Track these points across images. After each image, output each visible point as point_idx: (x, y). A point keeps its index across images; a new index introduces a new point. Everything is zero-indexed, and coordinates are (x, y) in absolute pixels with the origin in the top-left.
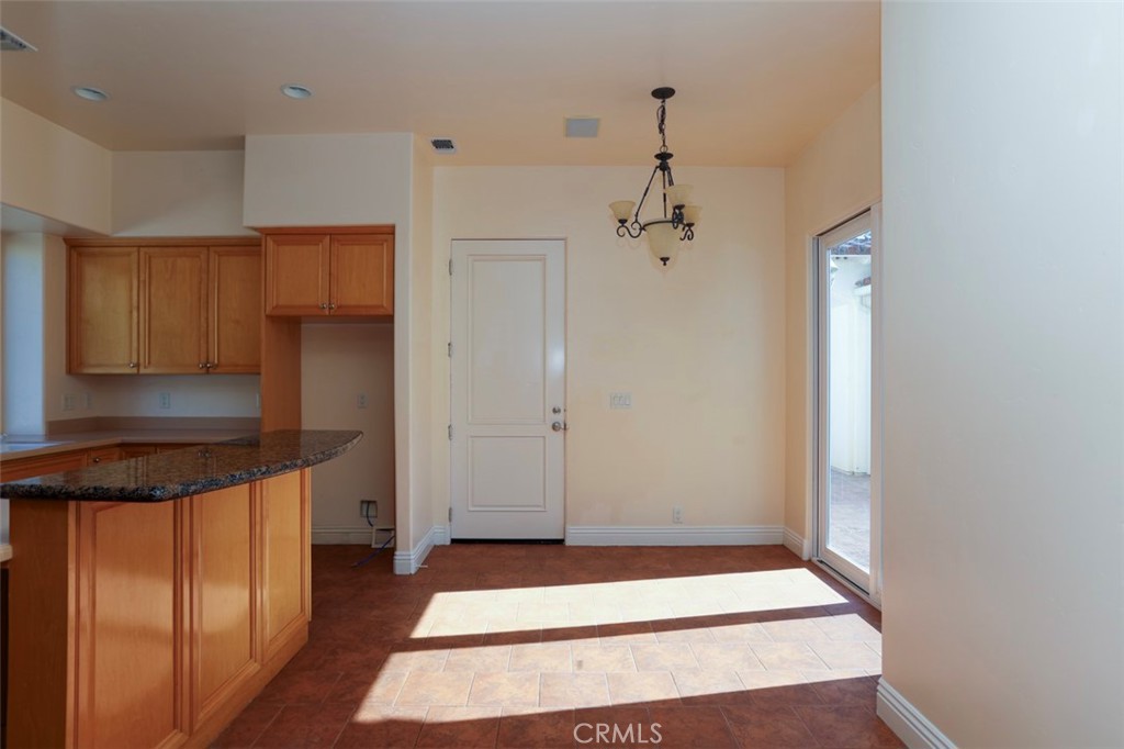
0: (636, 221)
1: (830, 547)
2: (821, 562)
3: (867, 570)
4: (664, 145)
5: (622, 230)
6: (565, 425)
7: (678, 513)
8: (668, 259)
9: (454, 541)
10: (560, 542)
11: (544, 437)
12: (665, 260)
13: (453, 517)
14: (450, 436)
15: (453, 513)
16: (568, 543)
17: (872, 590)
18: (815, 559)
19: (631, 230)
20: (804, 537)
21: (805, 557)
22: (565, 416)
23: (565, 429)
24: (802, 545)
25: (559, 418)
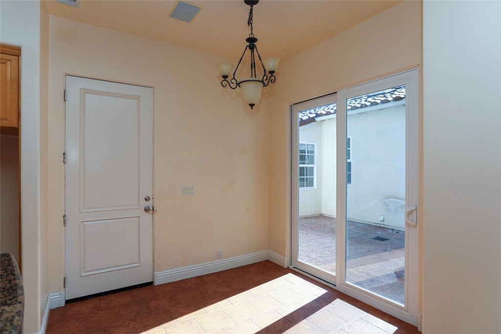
0: (234, 78)
1: (299, 260)
2: (294, 267)
3: (334, 274)
4: (252, 34)
5: (224, 83)
6: (153, 208)
7: (220, 253)
8: (253, 105)
9: (67, 302)
10: (151, 283)
11: (139, 217)
12: (252, 105)
13: (67, 284)
14: (65, 222)
15: (66, 280)
16: (156, 283)
17: (338, 284)
18: (291, 267)
19: (231, 84)
20: (285, 256)
21: (286, 267)
22: (153, 202)
23: (153, 210)
24: (284, 260)
25: (149, 204)
